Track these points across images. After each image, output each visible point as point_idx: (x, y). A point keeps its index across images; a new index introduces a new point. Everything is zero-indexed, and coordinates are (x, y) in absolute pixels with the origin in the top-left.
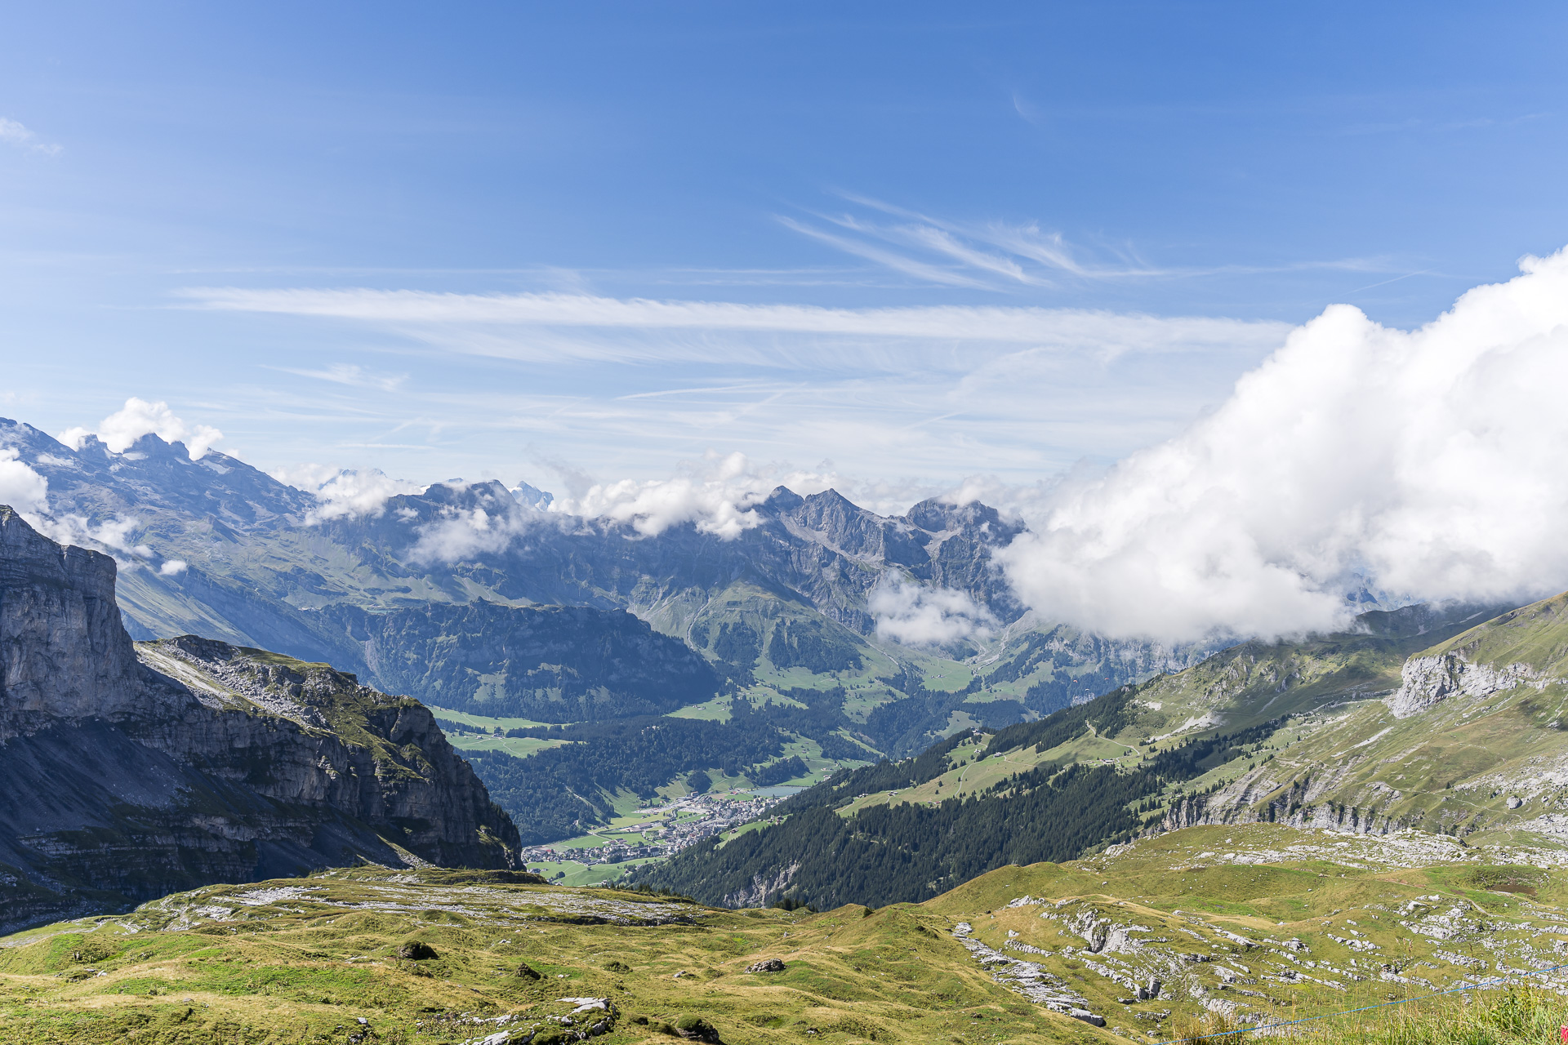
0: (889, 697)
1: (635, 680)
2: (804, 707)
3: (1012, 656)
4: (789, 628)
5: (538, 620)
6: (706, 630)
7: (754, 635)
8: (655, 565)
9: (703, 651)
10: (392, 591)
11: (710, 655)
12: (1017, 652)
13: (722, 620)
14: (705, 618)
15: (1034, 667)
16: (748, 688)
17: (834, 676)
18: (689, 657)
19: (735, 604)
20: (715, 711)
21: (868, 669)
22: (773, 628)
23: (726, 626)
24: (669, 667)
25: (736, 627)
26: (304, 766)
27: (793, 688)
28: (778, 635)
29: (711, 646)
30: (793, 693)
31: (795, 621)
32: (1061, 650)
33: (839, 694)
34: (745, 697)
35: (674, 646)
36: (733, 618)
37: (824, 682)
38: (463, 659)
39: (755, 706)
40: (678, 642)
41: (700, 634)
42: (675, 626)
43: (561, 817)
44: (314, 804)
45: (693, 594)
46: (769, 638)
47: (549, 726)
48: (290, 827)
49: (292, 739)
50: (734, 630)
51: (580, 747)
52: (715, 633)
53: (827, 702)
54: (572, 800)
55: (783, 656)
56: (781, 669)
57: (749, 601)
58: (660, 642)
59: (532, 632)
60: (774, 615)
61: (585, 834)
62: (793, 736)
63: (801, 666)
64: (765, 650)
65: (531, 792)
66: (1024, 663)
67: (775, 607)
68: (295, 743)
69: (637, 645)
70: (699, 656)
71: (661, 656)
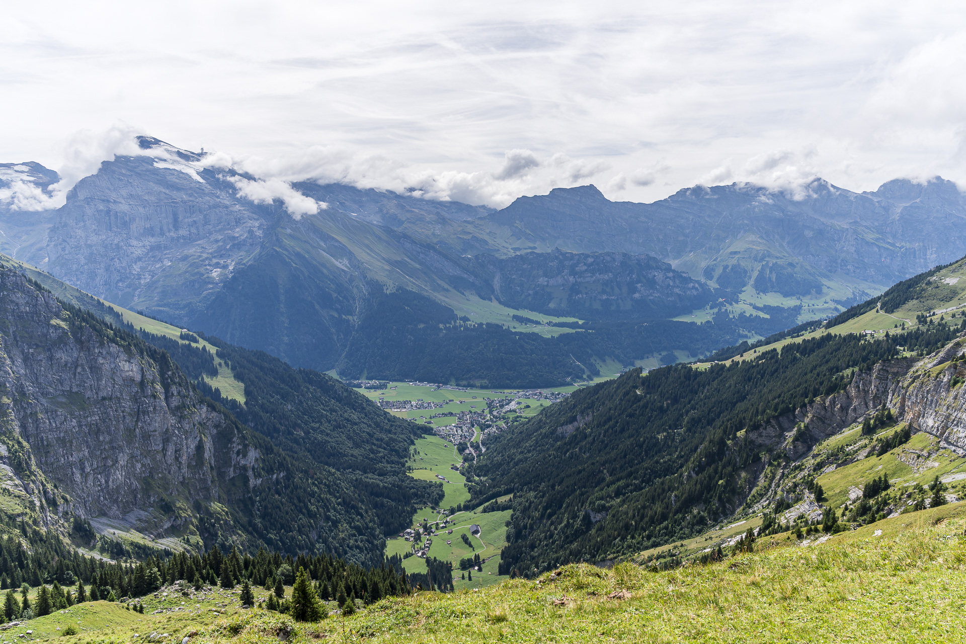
0: (835, 312)
1: (652, 298)
2: (768, 317)
4: (771, 267)
5: (590, 260)
6: (713, 270)
7: (746, 272)
8: (687, 231)
9: (709, 282)
11: (713, 285)
13: (725, 263)
14: (715, 262)
16: (731, 304)
17: (799, 299)
18: (692, 285)
19: (736, 253)
20: (700, 318)
21: (827, 294)
22: (759, 268)
23: (726, 267)
24: (677, 291)
25: (734, 267)
27: (764, 305)
28: (761, 272)
29: (715, 279)
30: (766, 309)
31: (776, 263)
33: (797, 310)
34: (726, 310)
35: (681, 278)
36: (732, 262)
37: (790, 303)
38: (546, 283)
39: (731, 316)
40: (684, 275)
41: (708, 272)
42: (692, 268)
43: (559, 373)
45: (710, 248)
46: (755, 274)
47: (581, 322)
50: (732, 269)
51: (589, 334)
52: (719, 271)
53: (786, 315)
54: (571, 364)
55: (762, 286)
56: (761, 294)
57: (745, 251)
58: (672, 274)
59: (586, 268)
60: (762, 259)
61: (572, 385)
62: (749, 334)
63: (775, 292)
64: (752, 282)
65: (546, 357)
67: (763, 254)
69: (655, 276)
70: (703, 285)
71: (671, 284)
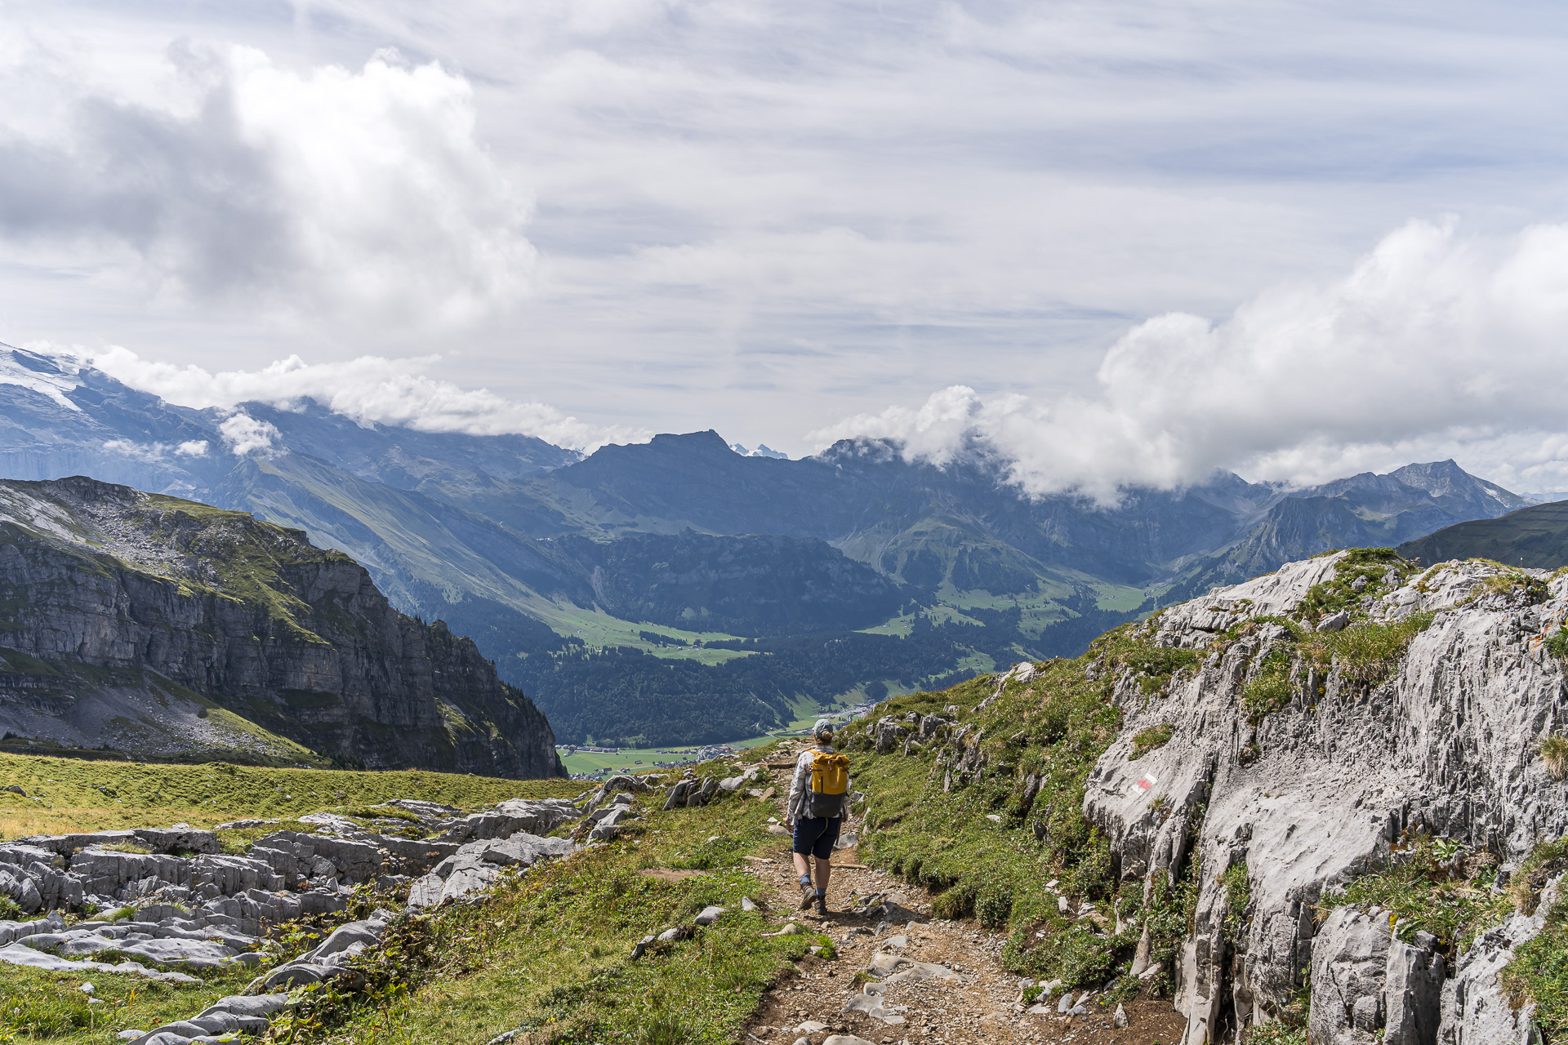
0: (1062, 616)
1: (826, 600)
2: (981, 624)
3: (1185, 579)
4: (971, 554)
5: (739, 546)
6: (895, 558)
7: (938, 560)
8: (850, 501)
9: (891, 575)
10: (621, 526)
11: (898, 579)
12: (1190, 575)
13: (910, 549)
14: (894, 547)
15: (1206, 588)
16: (930, 608)
17: (1011, 598)
18: (876, 580)
19: (921, 534)
20: (898, 627)
21: (1045, 591)
22: (956, 555)
23: (911, 554)
24: (857, 589)
25: (922, 554)
26: (85, 613)
27: (972, 608)
28: (959, 560)
29: (898, 571)
30: (974, 612)
31: (976, 548)
32: (1233, 571)
33: (1016, 613)
34: (926, 616)
35: (862, 571)
36: (919, 546)
37: (1002, 603)
38: (674, 581)
39: (935, 624)
40: (865, 567)
41: (889, 562)
42: (867, 554)
43: (743, 719)
44: (106, 664)
45: (885, 526)
46: (951, 565)
47: (743, 640)
48: (26, 689)
49: (70, 578)
50: (920, 556)
51: (767, 657)
52: (903, 559)
53: (1003, 621)
54: (754, 704)
55: (964, 582)
56: (963, 591)
57: (934, 531)
58: (849, 566)
59: (733, 557)
60: (957, 543)
61: (763, 735)
62: (968, 650)
63: (981, 588)
64: (948, 574)
65: (717, 696)
66: (1196, 585)
67: (958, 536)
68: (74, 583)
69: (828, 569)
70: (887, 579)
71: (850, 579)
